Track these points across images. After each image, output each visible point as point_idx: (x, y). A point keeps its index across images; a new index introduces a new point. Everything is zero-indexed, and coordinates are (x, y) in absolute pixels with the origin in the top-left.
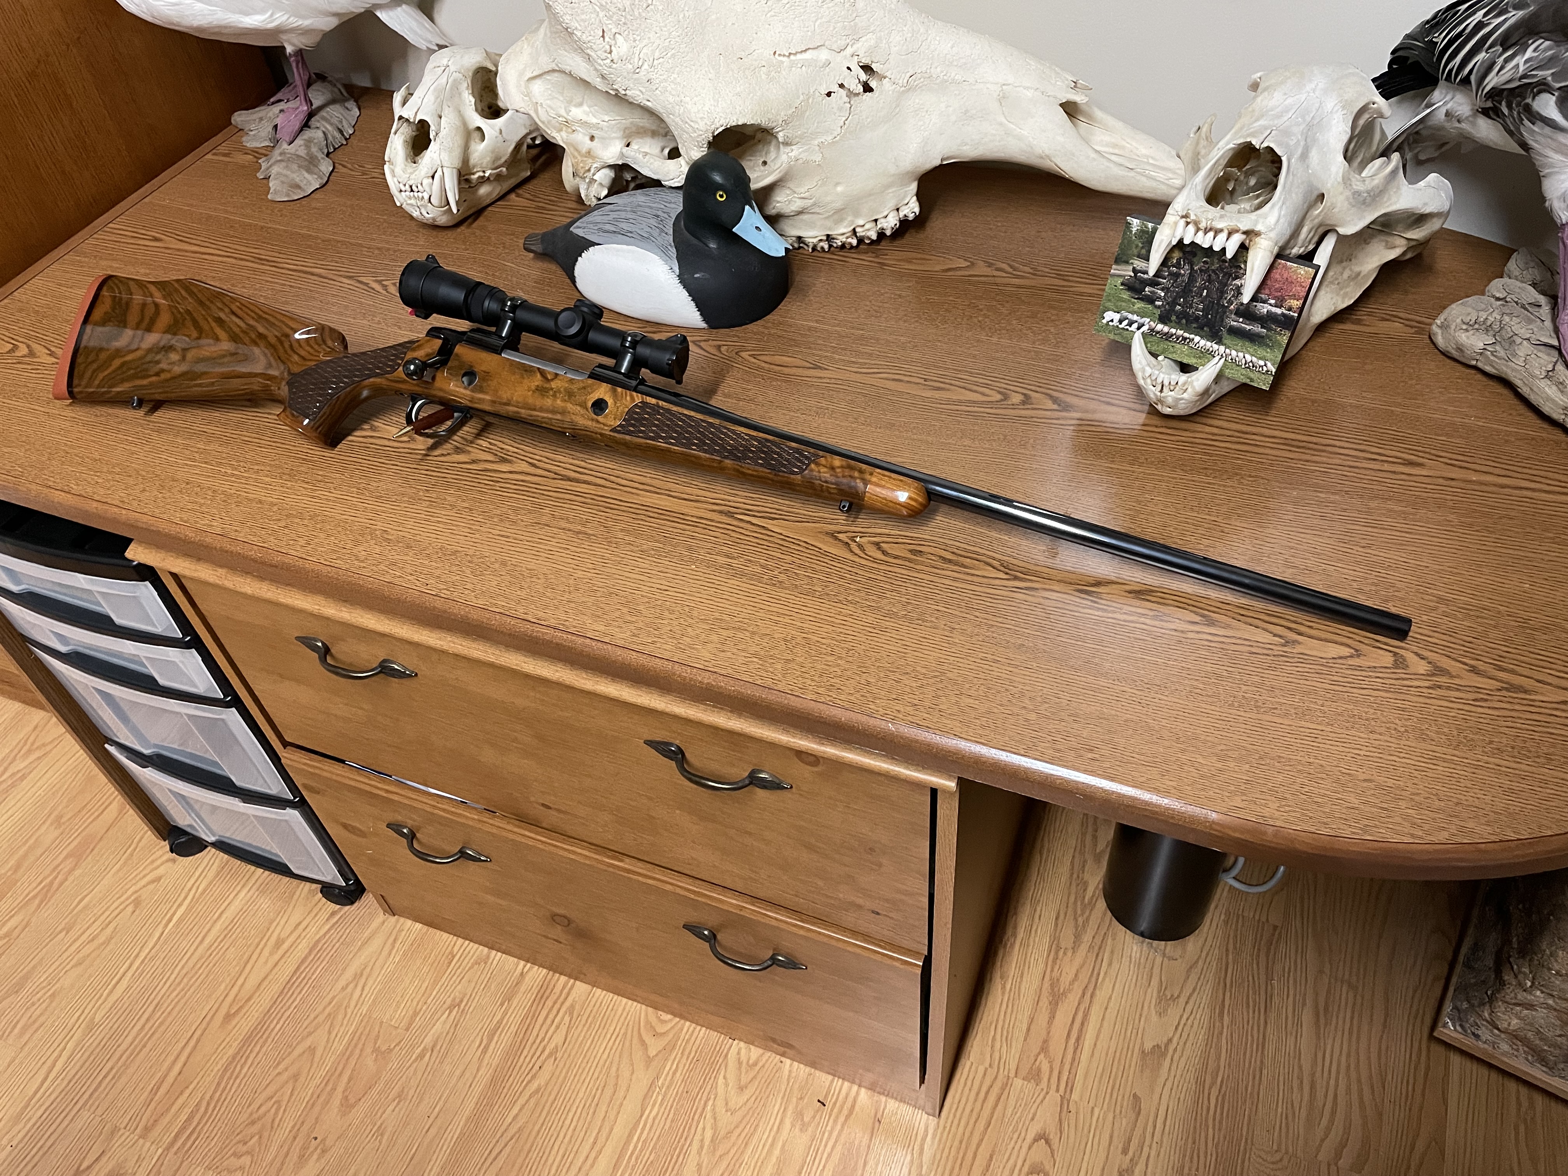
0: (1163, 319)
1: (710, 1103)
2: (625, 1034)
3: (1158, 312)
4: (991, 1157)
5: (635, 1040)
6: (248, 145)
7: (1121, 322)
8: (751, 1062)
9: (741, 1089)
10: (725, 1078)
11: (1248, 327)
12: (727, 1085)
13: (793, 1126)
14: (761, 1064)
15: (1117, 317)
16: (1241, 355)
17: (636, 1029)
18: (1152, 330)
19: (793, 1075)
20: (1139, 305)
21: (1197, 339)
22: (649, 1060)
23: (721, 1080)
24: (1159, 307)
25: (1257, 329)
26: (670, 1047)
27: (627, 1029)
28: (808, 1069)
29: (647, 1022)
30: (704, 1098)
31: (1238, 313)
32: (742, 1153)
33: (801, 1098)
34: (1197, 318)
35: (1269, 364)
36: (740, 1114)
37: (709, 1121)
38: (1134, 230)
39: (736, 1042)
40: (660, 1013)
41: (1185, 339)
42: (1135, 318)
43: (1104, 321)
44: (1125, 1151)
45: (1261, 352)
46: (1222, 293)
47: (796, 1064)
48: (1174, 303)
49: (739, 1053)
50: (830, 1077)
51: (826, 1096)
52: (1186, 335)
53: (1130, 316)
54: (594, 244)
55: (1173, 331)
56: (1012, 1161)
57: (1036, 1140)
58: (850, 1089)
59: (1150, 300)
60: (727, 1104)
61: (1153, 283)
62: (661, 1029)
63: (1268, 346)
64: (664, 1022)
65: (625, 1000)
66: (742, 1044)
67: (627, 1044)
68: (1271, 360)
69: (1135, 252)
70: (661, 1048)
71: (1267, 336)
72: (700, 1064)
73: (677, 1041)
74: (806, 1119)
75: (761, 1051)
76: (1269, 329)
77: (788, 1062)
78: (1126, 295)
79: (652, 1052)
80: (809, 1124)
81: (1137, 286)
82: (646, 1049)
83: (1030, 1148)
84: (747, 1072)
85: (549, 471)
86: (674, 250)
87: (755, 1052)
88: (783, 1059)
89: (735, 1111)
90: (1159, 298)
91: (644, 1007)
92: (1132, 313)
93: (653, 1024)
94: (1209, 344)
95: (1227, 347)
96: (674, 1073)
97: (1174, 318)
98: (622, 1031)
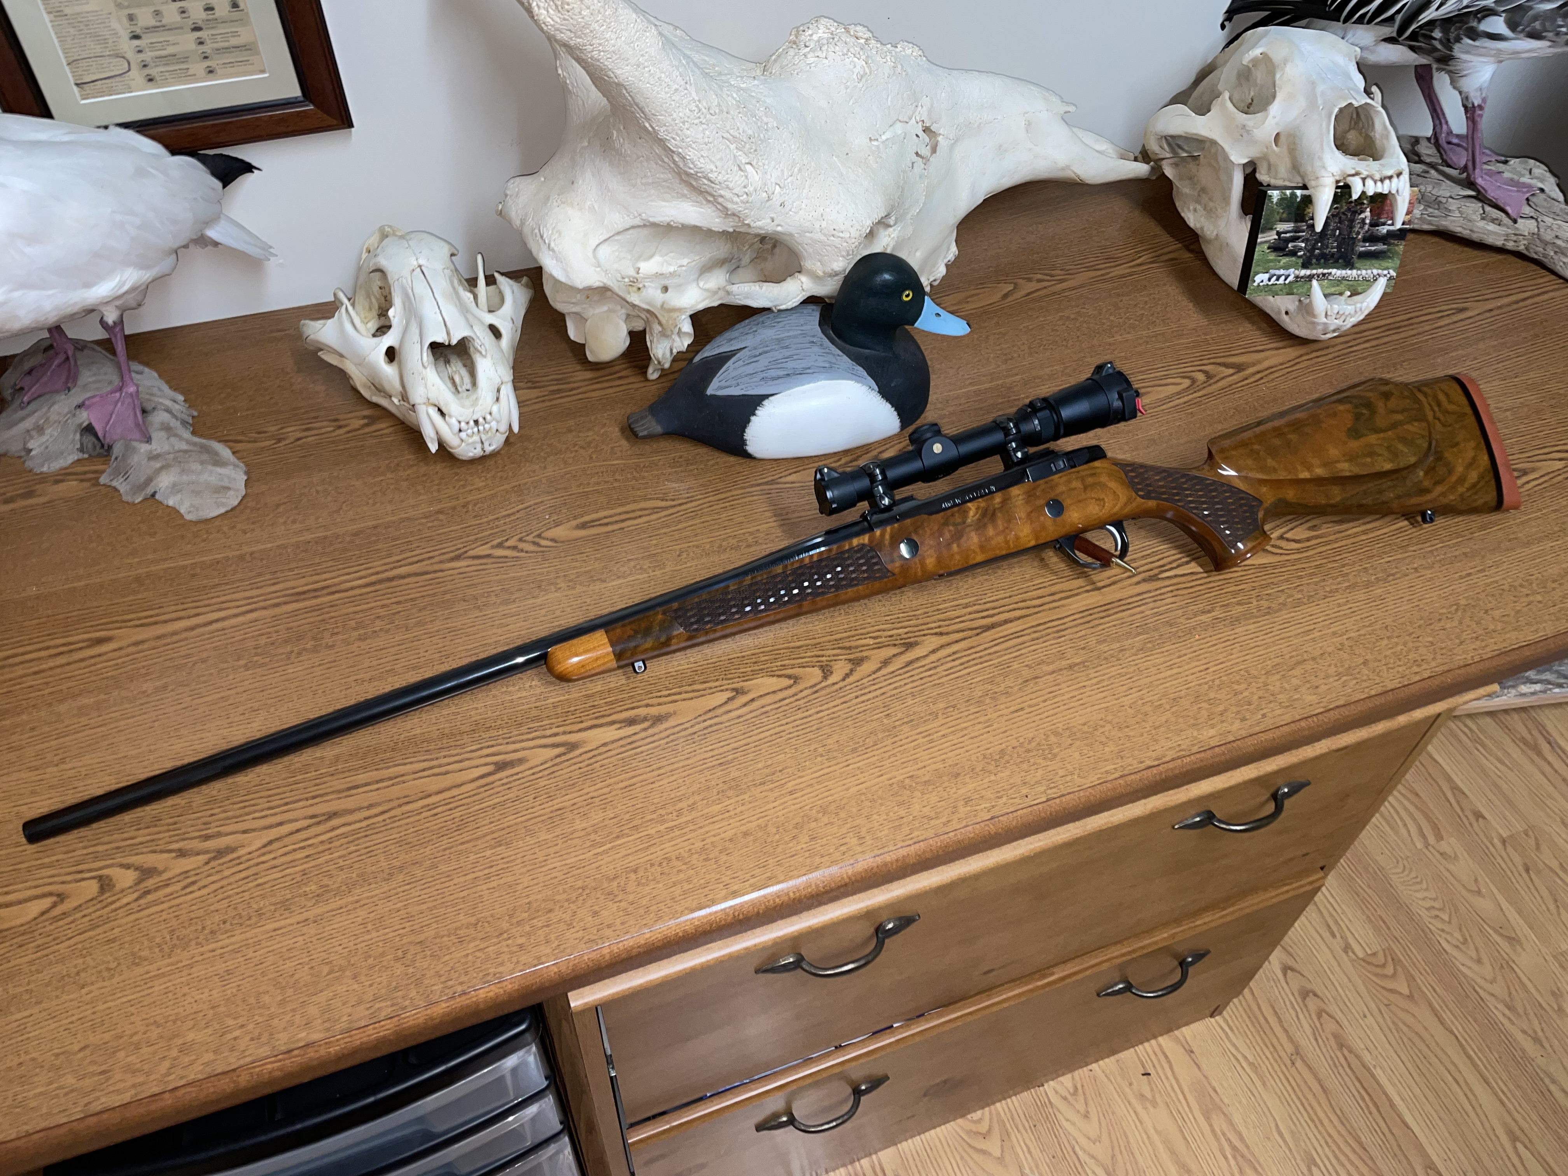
0: (1305, 266)
1: (1077, 1148)
2: (962, 1158)
3: (1301, 261)
4: (1273, 1008)
5: (975, 1156)
6: (45, 469)
7: (1269, 280)
8: (1072, 1090)
9: (1086, 1116)
10: (1067, 1120)
11: (1373, 248)
12: (1074, 1124)
13: (1146, 1108)
14: (1079, 1086)
15: (1267, 276)
16: (1369, 271)
17: (966, 1147)
18: (1297, 277)
19: (1108, 1072)
20: (1284, 260)
21: (1334, 271)
22: (1001, 1160)
23: (1066, 1124)
24: (1301, 257)
25: (1381, 247)
26: (1005, 1136)
27: (959, 1153)
28: (1112, 1058)
29: (969, 1132)
30: (1070, 1150)
31: (1365, 240)
32: (1137, 1163)
33: (1131, 1084)
34: (1333, 255)
35: (1391, 271)
36: (1105, 1136)
37: (1091, 1162)
38: (1275, 200)
39: (1046, 1086)
40: (969, 1116)
41: (1324, 275)
42: (1282, 272)
43: (1255, 284)
44: (1333, 935)
45: (1385, 264)
46: (1351, 227)
47: (1101, 1062)
48: (1314, 248)
49: (1057, 1092)
50: (1132, 1050)
51: (1144, 1067)
52: (1326, 271)
53: (1278, 272)
54: (767, 396)
55: (1314, 272)
56: (1288, 1003)
57: (1285, 975)
58: (1151, 1046)
59: (1293, 253)
60: (1089, 1138)
61: (1294, 239)
62: (984, 1127)
63: (1390, 258)
64: (979, 1121)
65: (932, 1132)
66: (1051, 1083)
67: (971, 1164)
68: (1392, 268)
69: (1278, 217)
70: (999, 1143)
71: (1389, 250)
72: (1039, 1126)
73: (1005, 1126)
74: (1149, 1096)
75: (1069, 1076)
76: (1389, 244)
77: (1094, 1066)
78: (1272, 256)
79: (997, 1152)
80: (1154, 1097)
81: (1282, 245)
82: (990, 1154)
83: (1287, 983)
84: (1076, 1100)
85: (963, 631)
86: (860, 369)
87: (1066, 1080)
88: (1090, 1067)
89: (1100, 1137)
90: (1301, 249)
91: (952, 1123)
92: (1279, 269)
93: (974, 1130)
94: (1344, 272)
95: (1359, 269)
96: (1030, 1152)
97: (1314, 261)
98: (958, 1158)
